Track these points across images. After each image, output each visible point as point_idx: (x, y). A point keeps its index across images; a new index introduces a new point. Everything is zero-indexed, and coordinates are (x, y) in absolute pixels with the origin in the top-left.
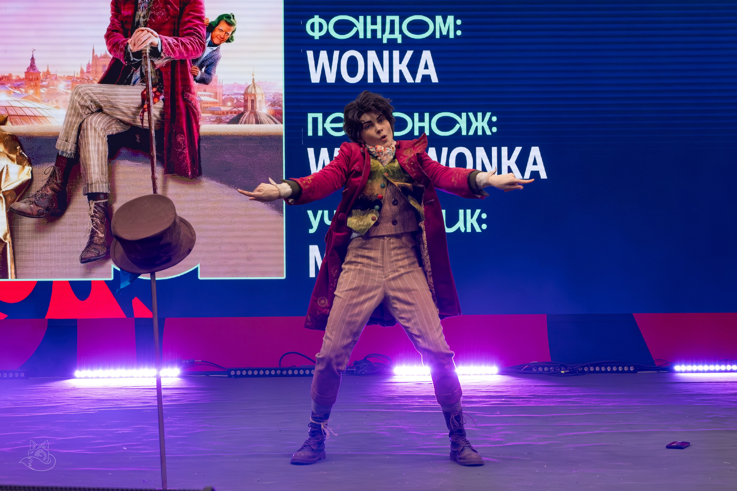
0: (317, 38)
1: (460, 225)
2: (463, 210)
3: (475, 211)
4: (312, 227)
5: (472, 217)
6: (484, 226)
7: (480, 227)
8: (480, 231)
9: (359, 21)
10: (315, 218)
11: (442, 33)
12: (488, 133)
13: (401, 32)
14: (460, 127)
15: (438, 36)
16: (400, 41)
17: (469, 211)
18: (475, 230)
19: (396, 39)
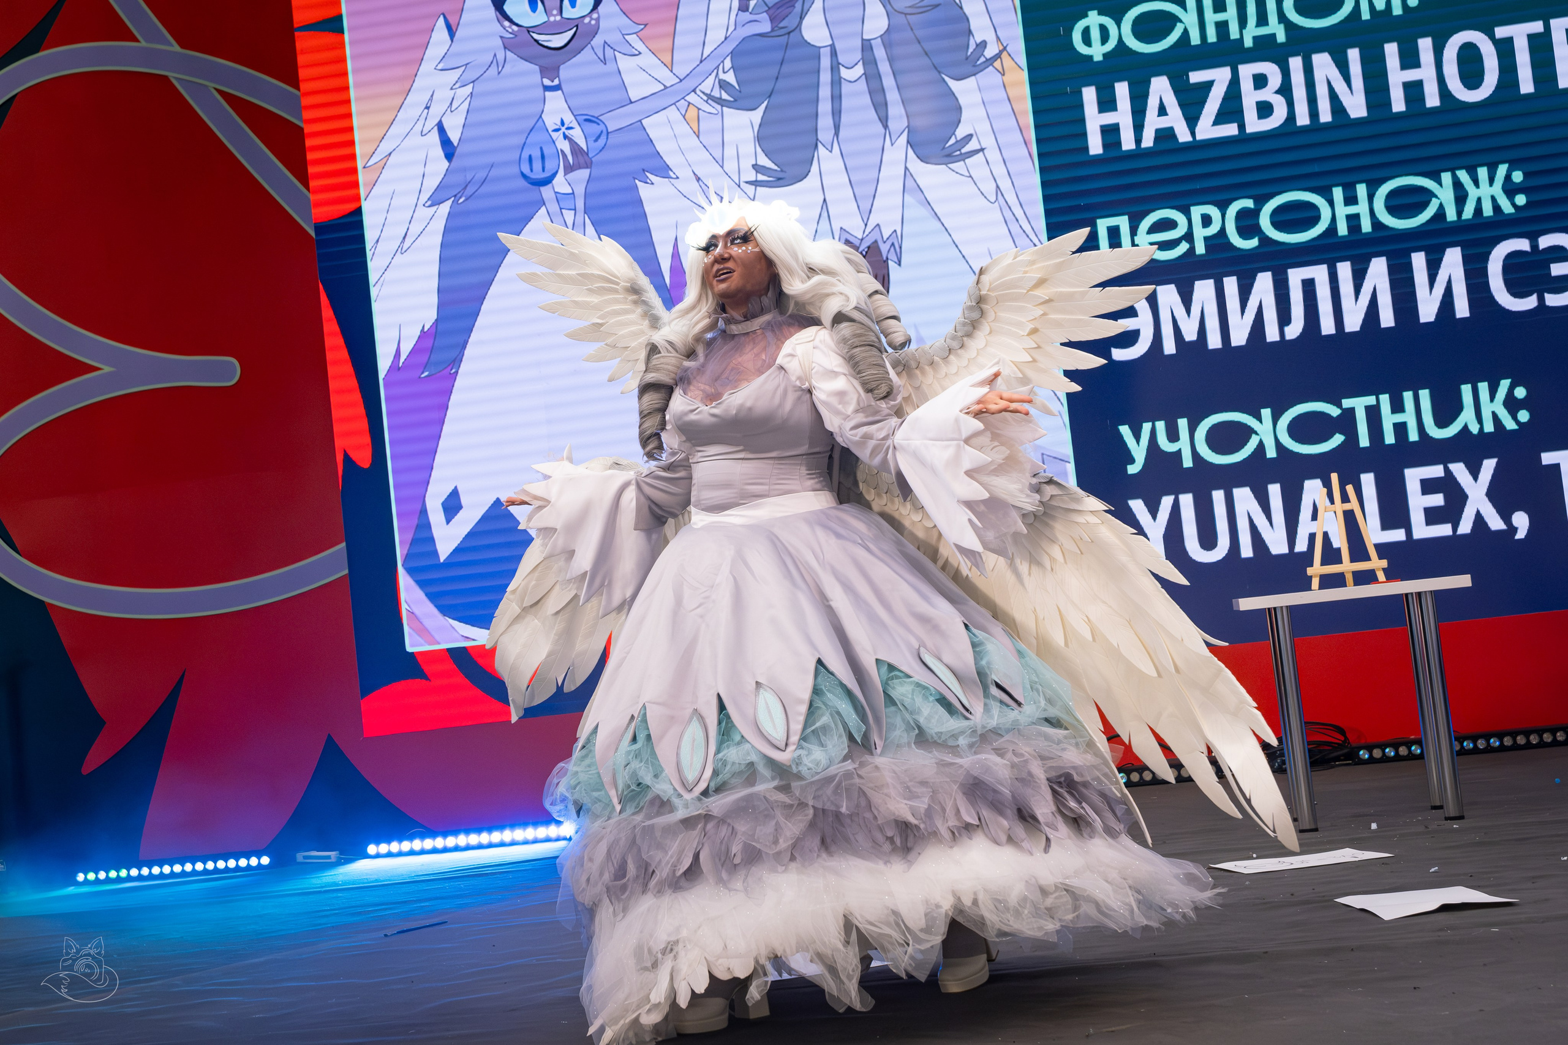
0: (1098, 58)
1: (1467, 417)
2: (1469, 386)
3: (1498, 385)
4: (1132, 461)
5: (1492, 399)
6: (1524, 416)
7: (1515, 418)
8: (1516, 427)
9: (1186, 10)
10: (1138, 442)
11: (1375, 8)
12: (1507, 208)
13: (1282, 17)
14: (1441, 205)
15: (1366, 15)
16: (1281, 38)
17: (1483, 387)
18: (1504, 427)
19: (1273, 36)
